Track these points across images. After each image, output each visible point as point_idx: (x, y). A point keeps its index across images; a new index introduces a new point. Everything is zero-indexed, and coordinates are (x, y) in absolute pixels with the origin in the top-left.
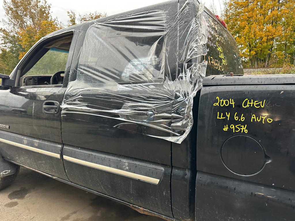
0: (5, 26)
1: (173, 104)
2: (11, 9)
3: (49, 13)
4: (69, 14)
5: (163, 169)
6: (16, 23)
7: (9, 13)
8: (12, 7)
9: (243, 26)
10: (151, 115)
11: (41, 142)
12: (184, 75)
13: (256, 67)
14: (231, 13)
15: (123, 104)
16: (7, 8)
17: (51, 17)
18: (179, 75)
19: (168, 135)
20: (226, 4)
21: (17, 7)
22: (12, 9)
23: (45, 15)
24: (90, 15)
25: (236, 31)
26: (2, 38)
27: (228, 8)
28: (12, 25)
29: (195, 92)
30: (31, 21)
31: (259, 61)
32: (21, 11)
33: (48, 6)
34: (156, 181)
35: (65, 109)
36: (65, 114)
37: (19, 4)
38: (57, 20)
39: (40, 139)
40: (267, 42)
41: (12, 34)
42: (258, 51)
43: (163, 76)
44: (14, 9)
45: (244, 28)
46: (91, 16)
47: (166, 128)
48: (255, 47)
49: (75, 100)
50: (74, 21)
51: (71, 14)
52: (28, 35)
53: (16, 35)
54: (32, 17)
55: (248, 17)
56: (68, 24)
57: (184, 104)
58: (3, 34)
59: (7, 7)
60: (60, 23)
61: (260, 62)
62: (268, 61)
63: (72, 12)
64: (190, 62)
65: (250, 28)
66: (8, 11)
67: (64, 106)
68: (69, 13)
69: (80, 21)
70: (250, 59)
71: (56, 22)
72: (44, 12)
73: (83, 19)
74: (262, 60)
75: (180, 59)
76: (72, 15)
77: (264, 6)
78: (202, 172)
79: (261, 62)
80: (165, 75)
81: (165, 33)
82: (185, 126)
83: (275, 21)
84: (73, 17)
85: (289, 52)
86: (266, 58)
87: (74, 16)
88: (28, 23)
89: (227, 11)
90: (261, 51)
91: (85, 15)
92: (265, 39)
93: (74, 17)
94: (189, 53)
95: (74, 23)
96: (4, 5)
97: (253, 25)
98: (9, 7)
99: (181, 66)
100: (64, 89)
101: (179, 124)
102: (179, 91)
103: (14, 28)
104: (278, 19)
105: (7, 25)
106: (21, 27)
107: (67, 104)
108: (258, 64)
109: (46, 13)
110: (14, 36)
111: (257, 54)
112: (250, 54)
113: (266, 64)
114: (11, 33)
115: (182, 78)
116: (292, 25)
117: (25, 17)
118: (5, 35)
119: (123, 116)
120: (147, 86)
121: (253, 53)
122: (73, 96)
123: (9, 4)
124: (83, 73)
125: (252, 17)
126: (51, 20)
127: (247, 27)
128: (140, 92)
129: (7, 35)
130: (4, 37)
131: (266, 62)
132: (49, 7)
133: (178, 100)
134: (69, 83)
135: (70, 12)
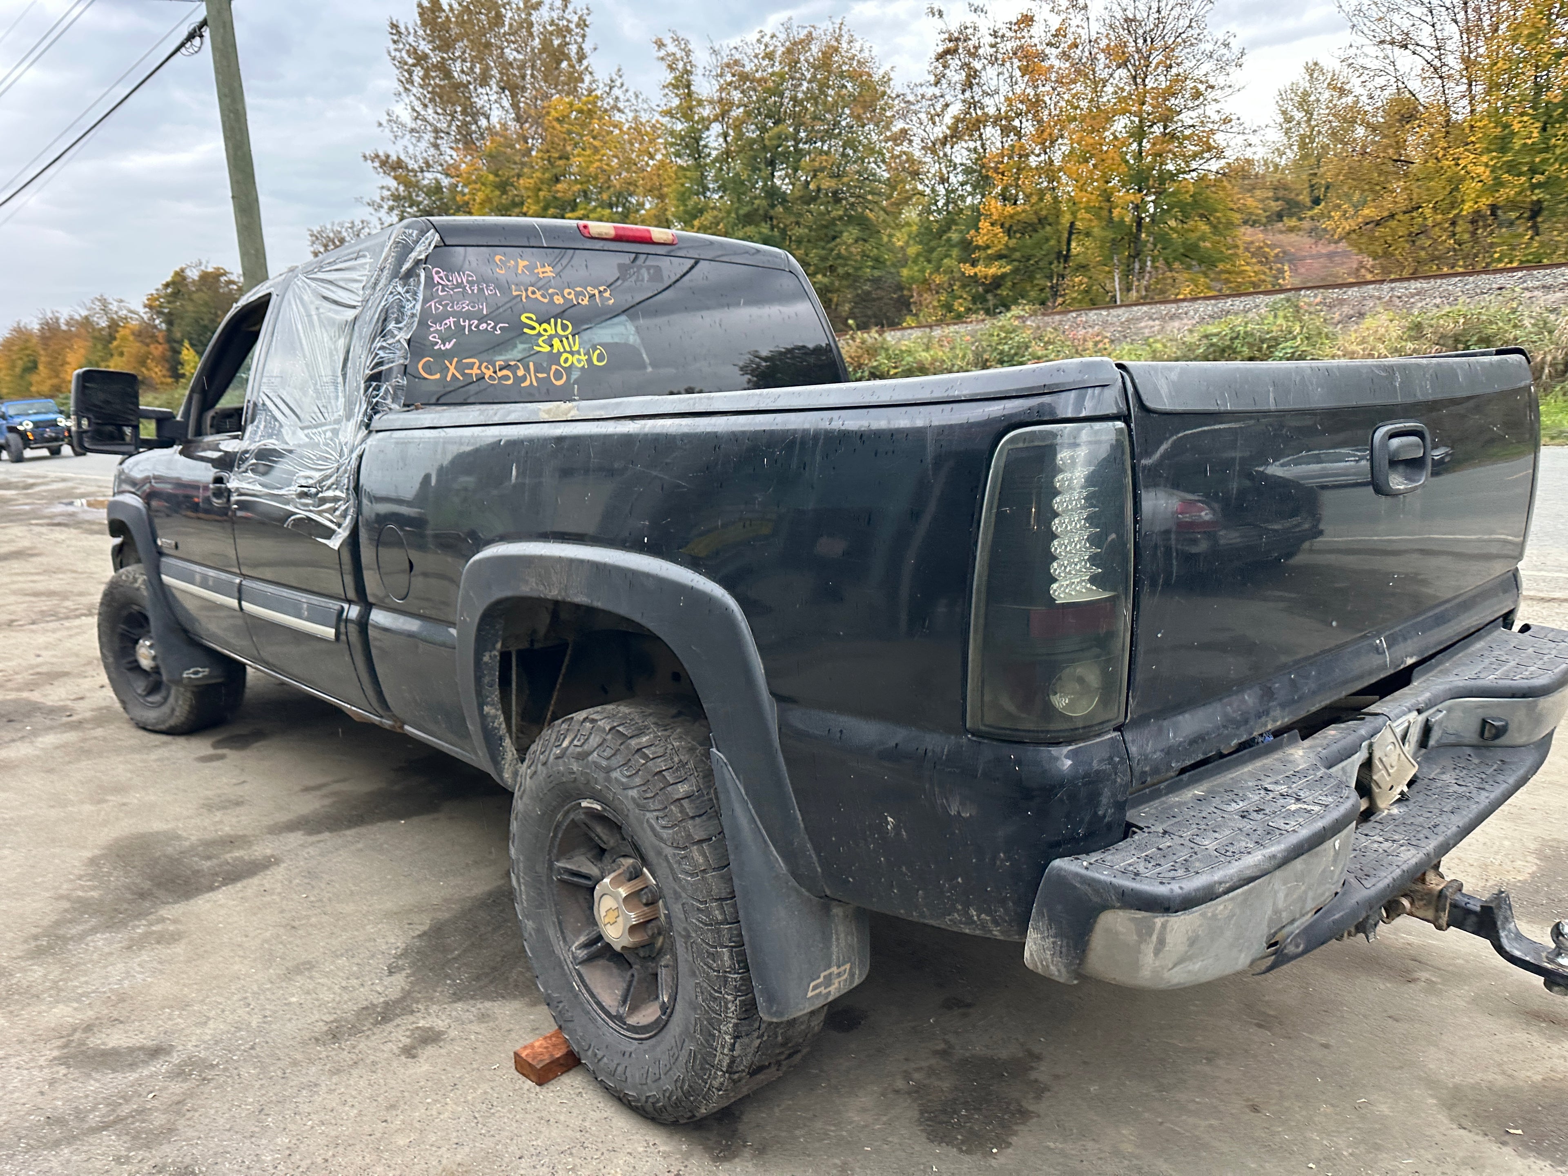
0: (401, 143)
2: (421, 59)
3: (580, 56)
4: (662, 53)
6: (444, 126)
7: (412, 83)
8: (424, 47)
10: (317, 495)
11: (218, 573)
16: (406, 56)
17: (591, 74)
21: (446, 45)
22: (426, 57)
23: (564, 64)
24: (759, 41)
26: (391, 203)
28: (429, 136)
30: (506, 103)
33: (575, 19)
34: (331, 632)
36: (235, 502)
37: (455, 30)
38: (622, 85)
41: (428, 178)
44: (435, 59)
46: (766, 46)
47: (330, 520)
49: (247, 469)
50: (688, 86)
51: (671, 48)
53: (445, 182)
54: (512, 87)
58: (393, 184)
59: (404, 54)
60: (633, 100)
63: (676, 40)
66: (410, 73)
68: (660, 44)
69: (714, 82)
71: (616, 92)
72: (560, 54)
73: (728, 65)
76: (678, 56)
78: (375, 606)
84: (680, 65)
87: (688, 56)
88: (496, 115)
93: (685, 66)
95: (689, 94)
96: (392, 47)
98: (413, 52)
100: (240, 442)
103: (436, 146)
105: (408, 136)
106: (467, 140)
109: (568, 57)
110: (438, 188)
114: (426, 174)
117: (480, 90)
118: (401, 188)
122: (247, 458)
123: (411, 39)
126: (590, 91)
129: (408, 184)
130: (396, 198)
132: (582, 24)
134: (247, 429)
135: (667, 41)
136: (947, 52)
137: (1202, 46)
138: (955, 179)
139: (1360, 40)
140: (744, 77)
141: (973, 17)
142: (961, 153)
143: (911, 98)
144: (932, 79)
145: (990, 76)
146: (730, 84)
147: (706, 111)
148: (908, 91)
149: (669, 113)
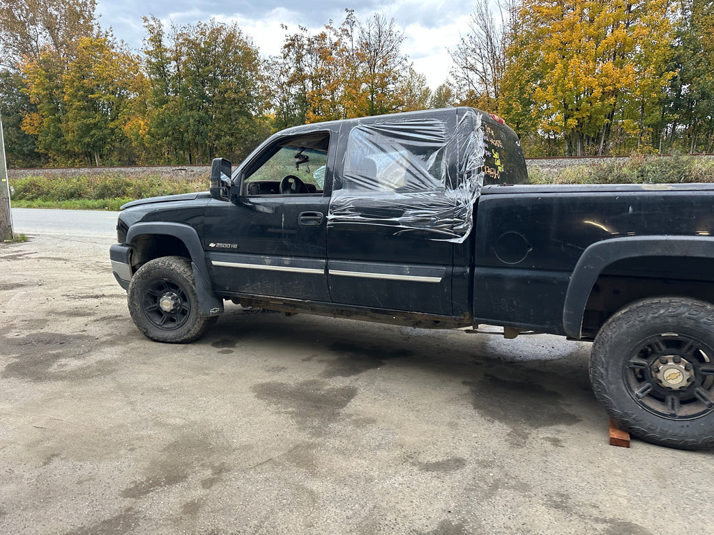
1: (455, 210)
3: (91, 17)
4: (146, 24)
5: (444, 268)
6: (11, 42)
9: (550, 61)
10: (434, 221)
11: (293, 259)
12: (464, 185)
13: (579, 154)
14: (525, 31)
15: (403, 212)
17: (99, 27)
18: (459, 184)
19: (451, 237)
20: (513, 10)
23: (82, 21)
24: (198, 26)
25: (535, 74)
27: (518, 21)
29: (474, 200)
30: (47, 35)
31: (587, 140)
32: (22, 10)
34: (438, 280)
35: (331, 220)
36: (332, 225)
38: (112, 35)
39: (291, 256)
40: (602, 99)
42: (584, 118)
43: (444, 186)
45: (553, 67)
46: (201, 29)
47: (448, 231)
48: (577, 110)
49: (344, 210)
50: (160, 41)
52: (44, 72)
53: (12, 71)
54: (50, 27)
55: (562, 42)
56: (144, 47)
57: (465, 210)
60: (120, 44)
61: (588, 144)
62: (604, 142)
63: (154, 19)
64: (469, 173)
65: (566, 67)
67: (330, 217)
68: (146, 20)
69: (173, 41)
70: (566, 137)
71: (109, 38)
72: (80, 15)
73: (181, 35)
74: (593, 140)
75: (460, 171)
76: (155, 26)
77: (597, 19)
78: (480, 266)
79: (591, 143)
80: (446, 184)
81: (444, 144)
82: (465, 229)
83: (619, 54)
84: (156, 31)
85: (648, 121)
86: (602, 134)
87: (160, 27)
89: (516, 27)
90: (590, 118)
91: (186, 26)
92: (597, 92)
93: (158, 32)
94: (468, 166)
95: (160, 46)
97: (572, 61)
99: (462, 176)
100: (328, 198)
101: (461, 227)
102: (460, 199)
104: (627, 48)
106: (24, 51)
107: (335, 214)
108: (583, 148)
109: (84, 18)
111: (580, 125)
112: (565, 124)
113: (601, 147)
115: (462, 187)
116: (655, 63)
117: (31, 26)
119: (404, 223)
120: (428, 194)
121: (572, 122)
122: (341, 206)
124: (351, 181)
125: (571, 42)
126: (98, 36)
127: (560, 65)
128: (422, 200)
131: (600, 144)
132: (93, 2)
133: (460, 206)
134: (333, 192)
135: (149, 18)
136: (290, 45)
137: (398, 59)
138: (291, 101)
139: (456, 65)
140: (190, 41)
141: (301, 32)
142: (294, 90)
143: (270, 62)
144: (282, 55)
145: (307, 59)
146: (181, 44)
147: (168, 55)
148: (270, 59)
149: (148, 53)
